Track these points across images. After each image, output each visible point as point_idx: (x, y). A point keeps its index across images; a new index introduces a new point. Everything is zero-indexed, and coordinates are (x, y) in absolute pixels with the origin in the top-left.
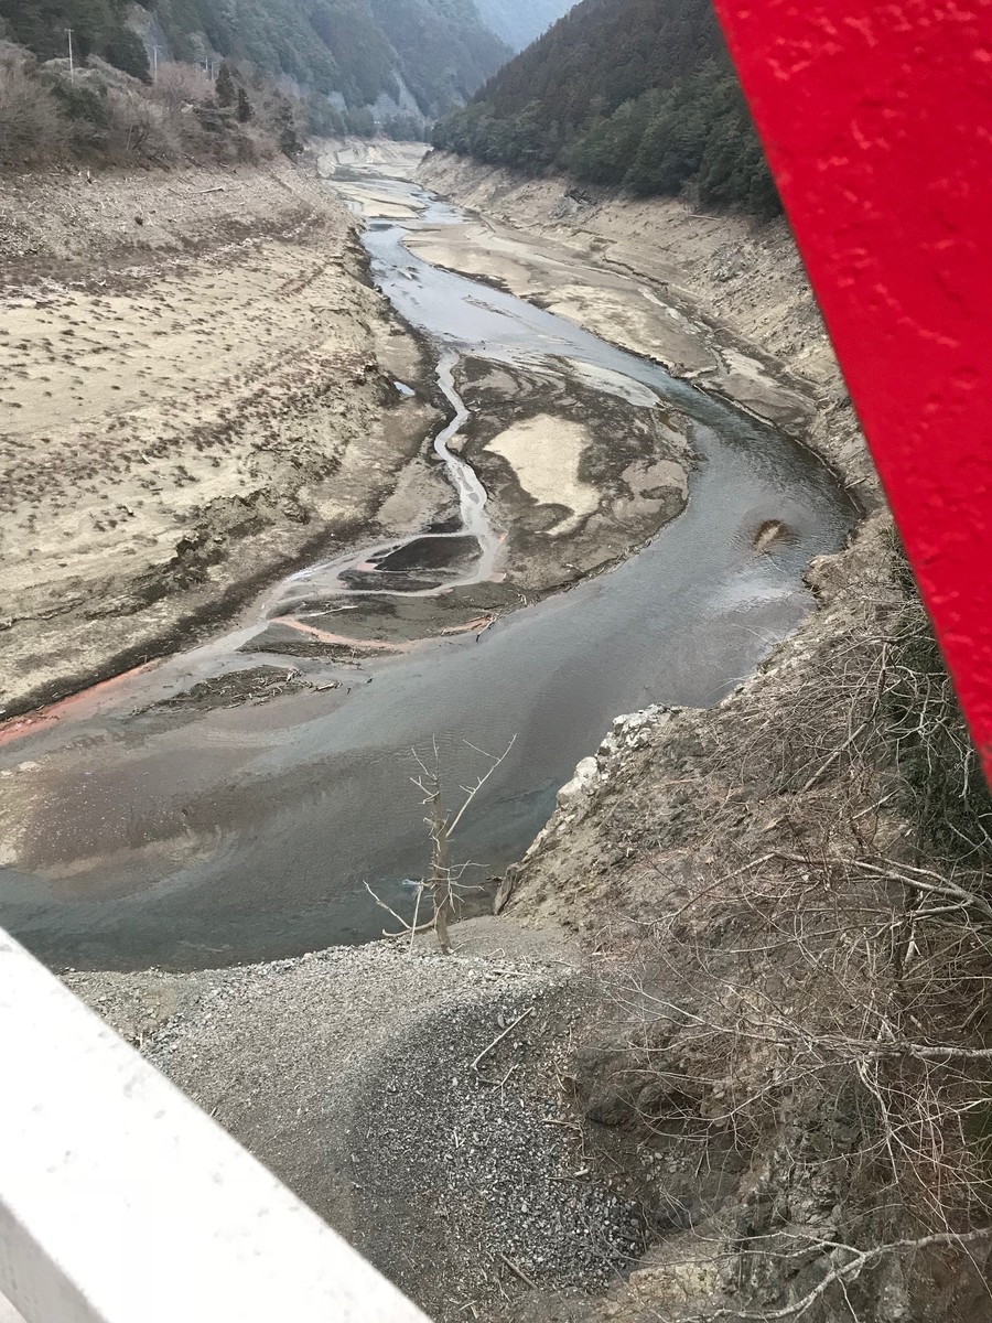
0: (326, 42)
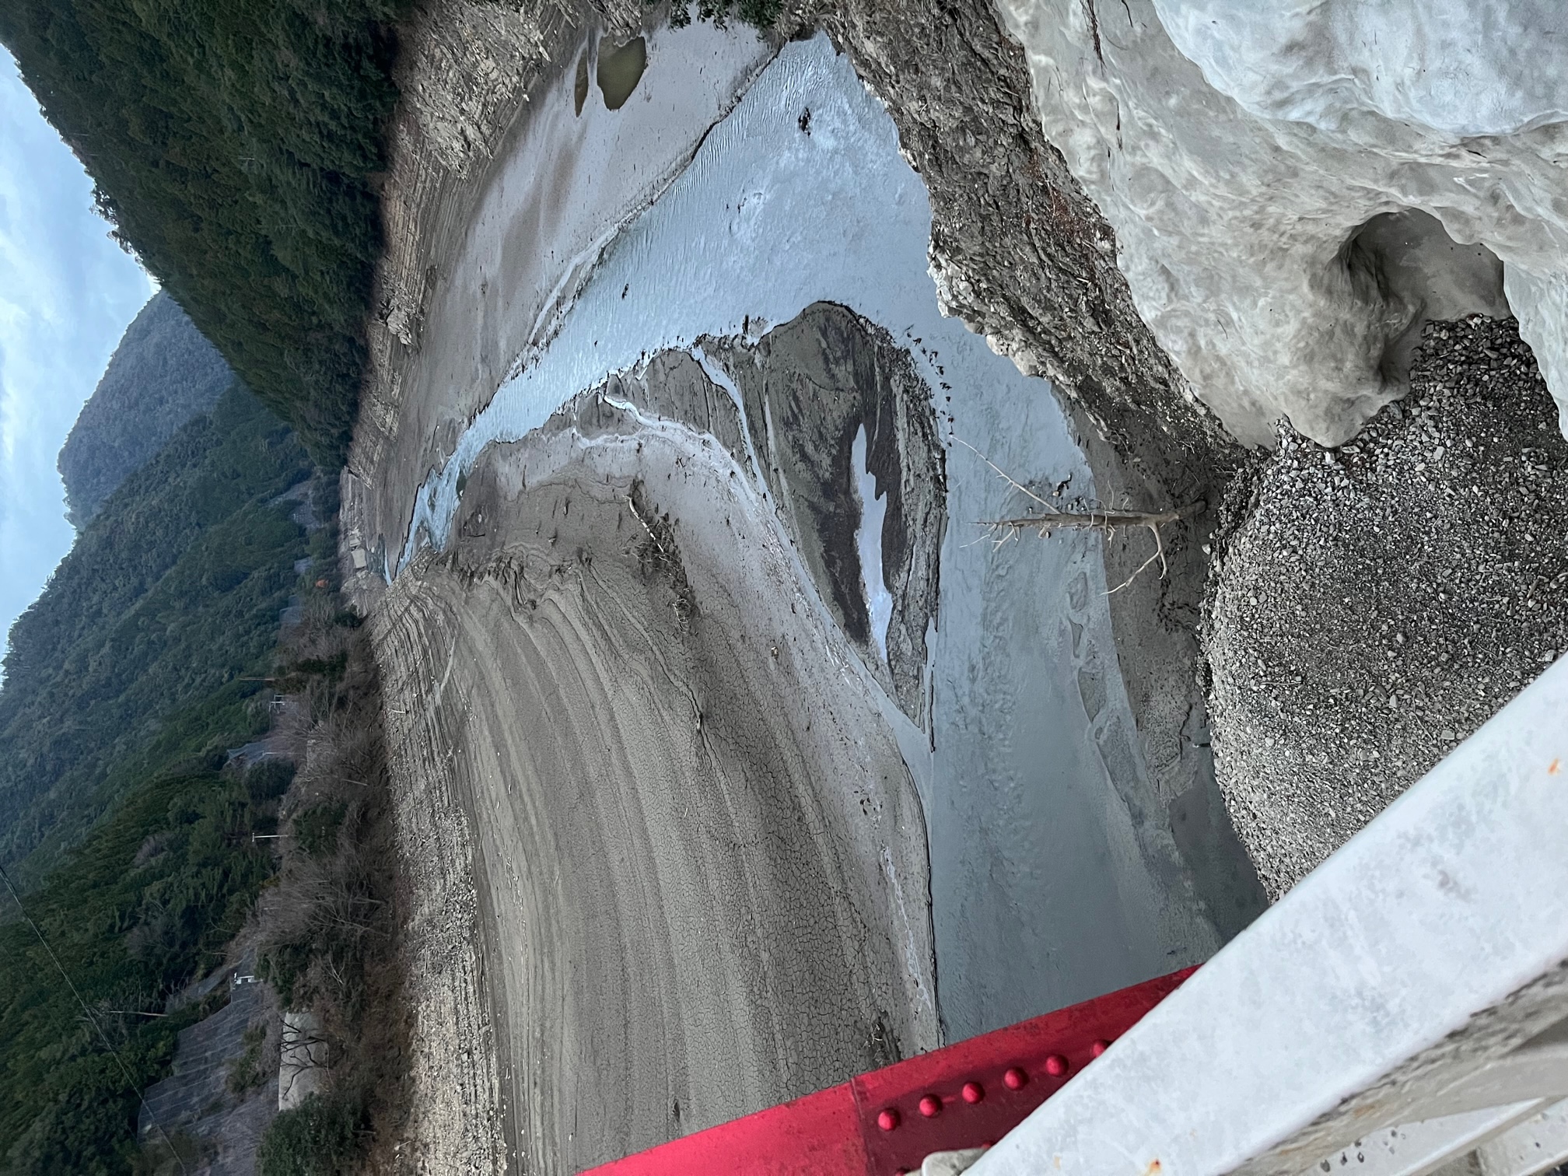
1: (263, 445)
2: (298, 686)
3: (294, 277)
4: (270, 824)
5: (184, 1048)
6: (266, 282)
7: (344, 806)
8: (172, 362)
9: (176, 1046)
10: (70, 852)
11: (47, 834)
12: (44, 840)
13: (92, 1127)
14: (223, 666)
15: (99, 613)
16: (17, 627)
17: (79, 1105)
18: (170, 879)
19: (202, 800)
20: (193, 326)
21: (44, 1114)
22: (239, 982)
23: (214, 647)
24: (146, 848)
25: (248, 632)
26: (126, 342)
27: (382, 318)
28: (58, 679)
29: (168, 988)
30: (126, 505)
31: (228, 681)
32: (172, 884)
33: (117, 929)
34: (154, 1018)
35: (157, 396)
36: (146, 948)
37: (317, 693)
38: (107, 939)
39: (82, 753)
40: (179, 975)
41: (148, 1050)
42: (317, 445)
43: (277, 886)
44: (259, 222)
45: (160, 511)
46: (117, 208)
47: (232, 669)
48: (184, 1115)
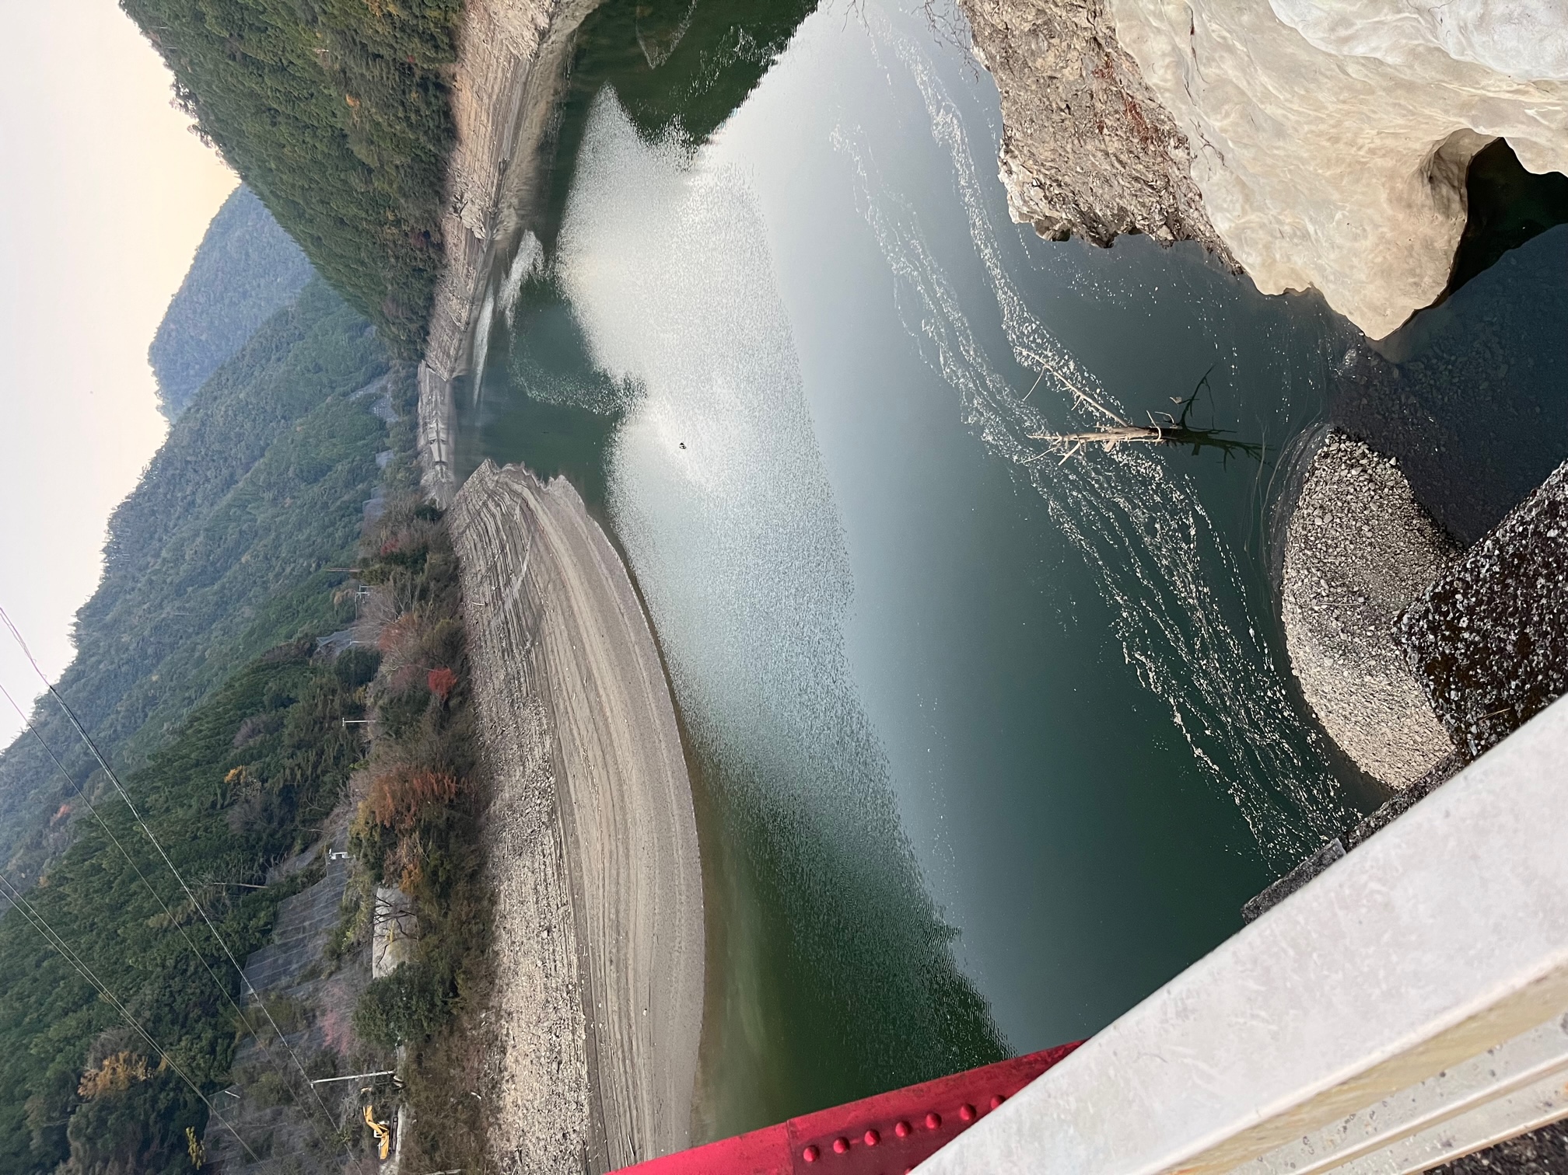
0: (330, 468)
1: (343, 339)
2: (383, 577)
3: (370, 171)
4: (358, 710)
5: (284, 918)
6: (342, 176)
7: (428, 694)
8: (254, 256)
9: (275, 915)
10: (174, 732)
11: (150, 714)
12: (147, 720)
13: (198, 991)
14: (311, 555)
15: (192, 503)
16: (115, 516)
17: (186, 970)
18: (267, 759)
19: (295, 686)
20: (272, 218)
21: (153, 976)
22: (334, 858)
23: (301, 537)
24: (244, 730)
25: (333, 524)
26: (210, 236)
27: (456, 211)
28: (157, 567)
29: (268, 861)
30: (216, 398)
31: (316, 570)
32: (269, 765)
33: (219, 806)
34: (255, 889)
35: (241, 290)
36: (247, 823)
37: (399, 585)
38: (209, 816)
39: (181, 638)
40: (278, 851)
41: (250, 919)
42: (395, 340)
43: (366, 769)
44: (334, 115)
45: (247, 404)
46: (197, 102)
47: (319, 559)
48: (284, 981)
